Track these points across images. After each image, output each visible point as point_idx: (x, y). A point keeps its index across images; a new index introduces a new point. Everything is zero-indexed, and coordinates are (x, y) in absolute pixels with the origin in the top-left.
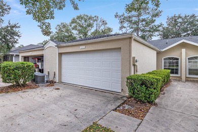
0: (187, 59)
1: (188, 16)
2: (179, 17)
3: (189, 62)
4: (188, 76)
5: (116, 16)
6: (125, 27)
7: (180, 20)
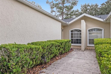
0: (88, 31)
1: (94, 5)
2: (88, 5)
3: (89, 33)
4: (88, 45)
5: (47, 2)
6: (54, 11)
7: (89, 7)
